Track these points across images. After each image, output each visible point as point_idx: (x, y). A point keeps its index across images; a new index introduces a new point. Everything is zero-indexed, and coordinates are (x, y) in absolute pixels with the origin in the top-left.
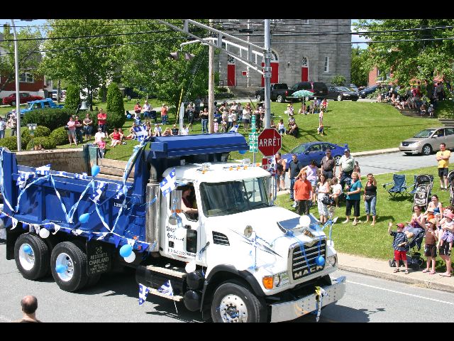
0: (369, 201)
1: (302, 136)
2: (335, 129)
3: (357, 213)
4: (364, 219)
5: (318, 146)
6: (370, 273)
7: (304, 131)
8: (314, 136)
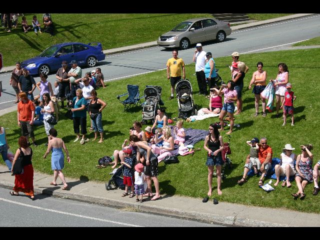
0: (94, 119)
1: (58, 32)
2: (95, 23)
3: (84, 132)
4: (92, 136)
5: (69, 48)
6: (85, 199)
7: (62, 27)
8: (72, 32)
